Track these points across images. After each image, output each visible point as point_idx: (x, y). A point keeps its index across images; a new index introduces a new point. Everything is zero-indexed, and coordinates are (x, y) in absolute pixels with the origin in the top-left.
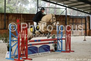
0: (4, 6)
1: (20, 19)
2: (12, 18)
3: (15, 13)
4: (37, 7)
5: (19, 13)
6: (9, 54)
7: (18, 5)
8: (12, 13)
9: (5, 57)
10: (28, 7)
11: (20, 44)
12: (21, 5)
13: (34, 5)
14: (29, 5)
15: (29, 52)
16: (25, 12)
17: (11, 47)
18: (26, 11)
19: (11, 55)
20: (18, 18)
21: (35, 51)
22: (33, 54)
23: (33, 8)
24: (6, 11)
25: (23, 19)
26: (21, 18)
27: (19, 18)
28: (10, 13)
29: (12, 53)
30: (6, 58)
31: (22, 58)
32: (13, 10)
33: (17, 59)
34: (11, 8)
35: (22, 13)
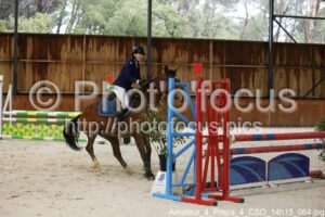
0: (146, 13)
1: (203, 59)
2: (177, 55)
3: (185, 36)
4: (268, 15)
5: (200, 37)
6: (165, 181)
7: (197, 7)
8: (175, 36)
9: (149, 191)
10: (235, 14)
11: (205, 147)
12: (211, 5)
13: (257, 5)
14: (240, 6)
15: (232, 174)
16: (224, 35)
17: (173, 157)
18: (228, 29)
19: (170, 185)
20: (196, 57)
21: (254, 173)
22: (248, 182)
23: (253, 18)
24: (153, 29)
25: (217, 60)
26: (208, 57)
27: (200, 56)
28: (169, 36)
29: (177, 176)
30: (154, 195)
31: (210, 197)
32: (181, 28)
33: (193, 198)
34: (170, 16)
35: (211, 37)
